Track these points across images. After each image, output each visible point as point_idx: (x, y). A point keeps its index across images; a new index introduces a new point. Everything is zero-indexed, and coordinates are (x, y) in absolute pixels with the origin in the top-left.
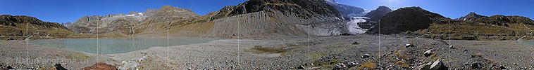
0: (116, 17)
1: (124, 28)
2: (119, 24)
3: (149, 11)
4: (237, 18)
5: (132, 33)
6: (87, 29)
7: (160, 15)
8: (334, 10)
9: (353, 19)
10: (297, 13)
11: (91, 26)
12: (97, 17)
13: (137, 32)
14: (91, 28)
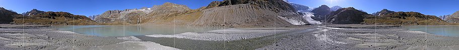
0: (131, 11)
1: (134, 19)
2: (131, 16)
3: (155, 6)
4: (223, 7)
5: (139, 22)
6: (109, 20)
7: (162, 9)
8: (291, 8)
9: (305, 14)
10: (270, 8)
11: (112, 17)
12: (117, 11)
13: (143, 22)
14: (112, 19)
